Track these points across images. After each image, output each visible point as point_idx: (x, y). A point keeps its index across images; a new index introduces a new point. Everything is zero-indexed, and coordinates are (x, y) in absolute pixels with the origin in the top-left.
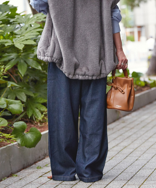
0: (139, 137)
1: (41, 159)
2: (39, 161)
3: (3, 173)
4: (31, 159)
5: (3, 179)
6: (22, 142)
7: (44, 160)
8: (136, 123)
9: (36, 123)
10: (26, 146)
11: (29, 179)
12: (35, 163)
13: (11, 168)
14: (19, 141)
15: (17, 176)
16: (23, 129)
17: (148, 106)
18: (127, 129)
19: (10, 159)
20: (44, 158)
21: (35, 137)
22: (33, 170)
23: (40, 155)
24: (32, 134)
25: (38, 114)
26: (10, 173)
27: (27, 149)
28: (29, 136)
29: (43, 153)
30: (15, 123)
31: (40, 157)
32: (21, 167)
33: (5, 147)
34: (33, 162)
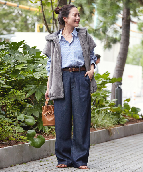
0: (117, 152)
1: (44, 157)
2: (43, 158)
3: (17, 161)
4: (37, 156)
5: (17, 165)
6: (32, 143)
7: (46, 158)
8: (122, 144)
9: (44, 134)
10: (34, 146)
11: (33, 166)
12: (40, 159)
13: (22, 159)
14: (30, 143)
15: (26, 164)
16: (33, 135)
17: (139, 135)
18: (113, 147)
19: (22, 153)
20: (47, 157)
21: (41, 141)
22: (37, 162)
23: (44, 155)
24: (39, 139)
25: (46, 129)
26: (22, 162)
27: (35, 148)
28: (37, 140)
29: (46, 154)
30: (29, 131)
31: (43, 156)
32: (30, 160)
33: (20, 145)
34: (38, 158)
